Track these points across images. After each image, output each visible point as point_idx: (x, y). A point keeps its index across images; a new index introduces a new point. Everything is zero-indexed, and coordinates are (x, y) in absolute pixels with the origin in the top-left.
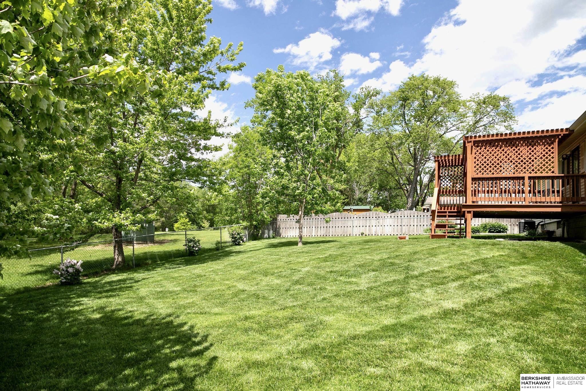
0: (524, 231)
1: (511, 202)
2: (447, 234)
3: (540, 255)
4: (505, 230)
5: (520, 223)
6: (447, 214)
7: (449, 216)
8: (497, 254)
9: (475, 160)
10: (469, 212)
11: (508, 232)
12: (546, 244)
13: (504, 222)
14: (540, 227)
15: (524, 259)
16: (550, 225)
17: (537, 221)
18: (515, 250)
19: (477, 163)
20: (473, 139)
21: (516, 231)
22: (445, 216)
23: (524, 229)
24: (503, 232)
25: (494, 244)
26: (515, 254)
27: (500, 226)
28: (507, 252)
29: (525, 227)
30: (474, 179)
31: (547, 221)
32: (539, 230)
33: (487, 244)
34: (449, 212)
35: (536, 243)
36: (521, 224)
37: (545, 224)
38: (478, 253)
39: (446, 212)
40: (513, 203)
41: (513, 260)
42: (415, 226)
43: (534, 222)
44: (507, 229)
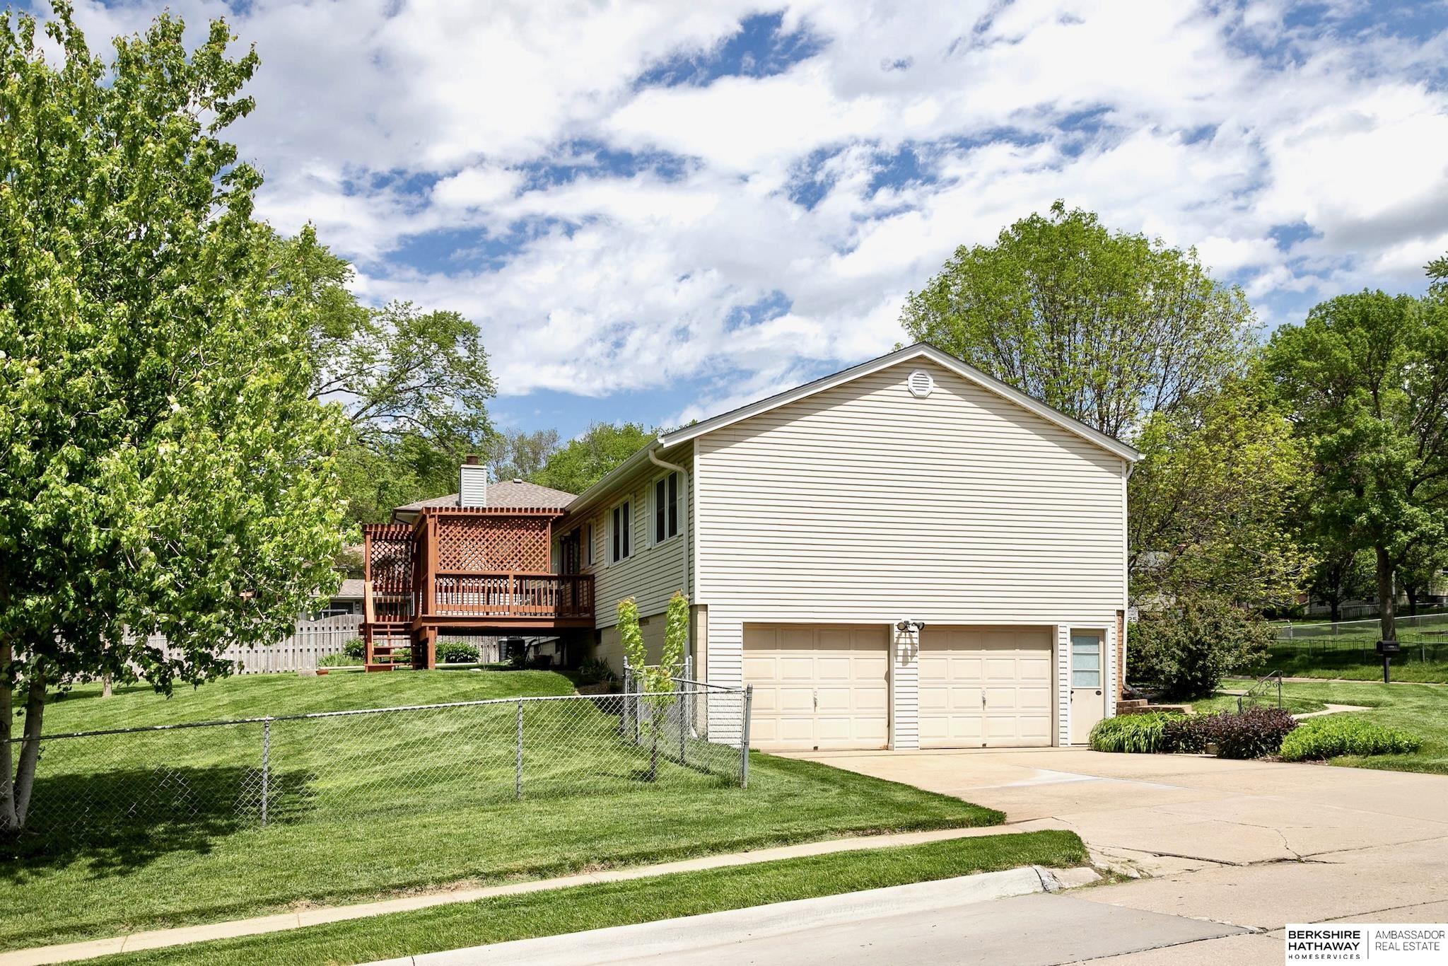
0: (507, 658)
1: (488, 614)
2: (392, 664)
3: (525, 688)
4: (475, 655)
5: (500, 643)
6: (388, 629)
7: (393, 633)
8: (478, 687)
9: (440, 546)
10: (432, 628)
11: (480, 660)
12: (536, 673)
13: (471, 642)
14: (532, 649)
15: (510, 690)
16: (547, 646)
17: (527, 640)
18: (498, 682)
19: (443, 550)
20: (437, 513)
21: (494, 658)
22: (385, 633)
23: (507, 653)
24: (471, 660)
25: (470, 676)
26: (499, 686)
27: (466, 649)
28: (489, 684)
29: (508, 650)
30: (438, 576)
31: (543, 639)
32: (531, 655)
33: (462, 676)
34: (392, 626)
35: (522, 672)
36: (503, 645)
37: (540, 644)
38: (454, 687)
39: (385, 626)
40: (491, 615)
41: (497, 692)
42: (290, 652)
43: (523, 641)
44: (478, 656)
